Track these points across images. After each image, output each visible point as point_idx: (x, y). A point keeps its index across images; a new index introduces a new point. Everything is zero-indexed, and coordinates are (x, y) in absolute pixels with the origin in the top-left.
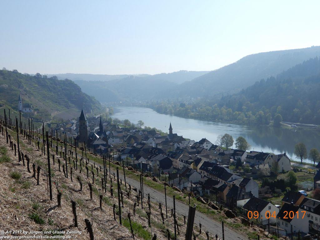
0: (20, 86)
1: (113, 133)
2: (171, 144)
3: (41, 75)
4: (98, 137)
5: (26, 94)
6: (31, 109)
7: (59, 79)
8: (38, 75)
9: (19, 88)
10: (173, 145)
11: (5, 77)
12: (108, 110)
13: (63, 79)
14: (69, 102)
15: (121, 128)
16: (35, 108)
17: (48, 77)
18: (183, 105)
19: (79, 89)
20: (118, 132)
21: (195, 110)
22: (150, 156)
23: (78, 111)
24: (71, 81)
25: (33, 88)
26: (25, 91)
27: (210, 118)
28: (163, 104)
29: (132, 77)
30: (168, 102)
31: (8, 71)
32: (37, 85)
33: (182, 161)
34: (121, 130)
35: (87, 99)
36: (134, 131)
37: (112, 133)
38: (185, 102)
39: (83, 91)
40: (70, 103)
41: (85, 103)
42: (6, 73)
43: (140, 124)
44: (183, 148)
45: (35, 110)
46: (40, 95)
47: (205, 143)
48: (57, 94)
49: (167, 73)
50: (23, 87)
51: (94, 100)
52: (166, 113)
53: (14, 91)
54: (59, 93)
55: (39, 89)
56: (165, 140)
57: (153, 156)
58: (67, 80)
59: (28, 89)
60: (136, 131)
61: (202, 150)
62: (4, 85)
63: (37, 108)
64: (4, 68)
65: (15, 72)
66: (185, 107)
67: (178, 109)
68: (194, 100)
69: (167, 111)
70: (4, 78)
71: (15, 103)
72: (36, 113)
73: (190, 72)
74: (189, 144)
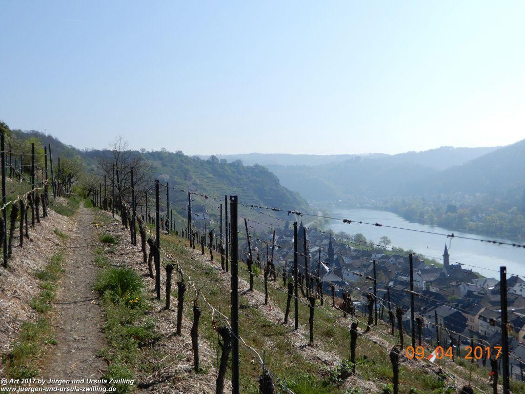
0: (186, 176)
1: (345, 260)
2: (454, 284)
3: (217, 159)
4: (327, 268)
5: (197, 190)
6: (206, 215)
7: (245, 165)
8: (213, 157)
9: (185, 180)
10: (457, 286)
11: (165, 163)
12: (320, 214)
13: (252, 165)
14: (261, 202)
15: (355, 251)
16: (210, 212)
17: (228, 162)
18: (452, 209)
19: (276, 182)
20: (353, 258)
21: (475, 218)
22: (424, 307)
23: (274, 217)
24: (264, 168)
25: (205, 180)
26: (194, 184)
27: (506, 234)
28: (414, 206)
29: (358, 158)
30: (422, 202)
31: (169, 153)
32: (211, 175)
33: (485, 319)
34: (354, 254)
35: (288, 196)
36: (379, 256)
37: (343, 259)
38: (454, 201)
39: (283, 183)
40: (262, 204)
41: (285, 204)
42: (166, 157)
43: (384, 242)
44: (479, 293)
45: (210, 215)
46: (216, 190)
47: (518, 284)
48: (242, 189)
49: (418, 152)
50: (191, 178)
51: (299, 199)
52: (422, 222)
53: (178, 185)
54: (245, 187)
55: (215, 181)
56: (439, 275)
57: (429, 307)
58: (257, 166)
59: (198, 182)
60: (383, 257)
61: (516, 298)
62: (163, 176)
63: (213, 213)
64: (164, 148)
65: (179, 154)
66: (457, 212)
67: (444, 216)
68: (469, 199)
69: (423, 218)
70: (164, 165)
71: (181, 204)
72: (212, 220)
73: (457, 148)
74: (485, 286)
